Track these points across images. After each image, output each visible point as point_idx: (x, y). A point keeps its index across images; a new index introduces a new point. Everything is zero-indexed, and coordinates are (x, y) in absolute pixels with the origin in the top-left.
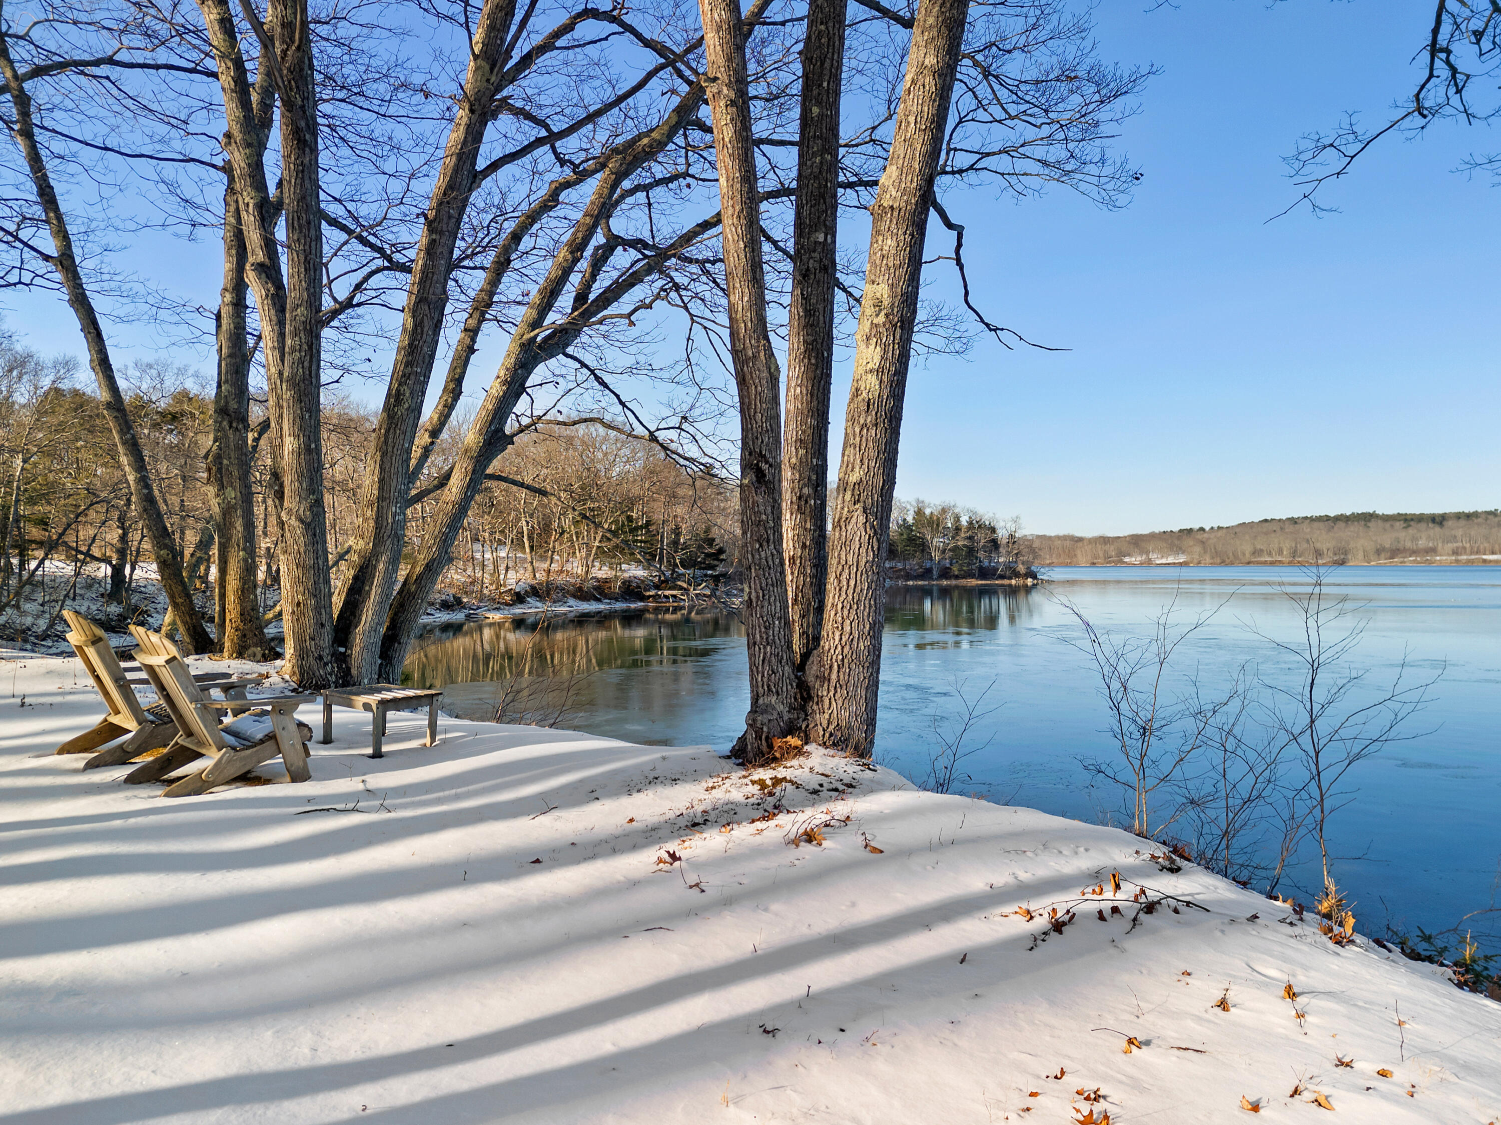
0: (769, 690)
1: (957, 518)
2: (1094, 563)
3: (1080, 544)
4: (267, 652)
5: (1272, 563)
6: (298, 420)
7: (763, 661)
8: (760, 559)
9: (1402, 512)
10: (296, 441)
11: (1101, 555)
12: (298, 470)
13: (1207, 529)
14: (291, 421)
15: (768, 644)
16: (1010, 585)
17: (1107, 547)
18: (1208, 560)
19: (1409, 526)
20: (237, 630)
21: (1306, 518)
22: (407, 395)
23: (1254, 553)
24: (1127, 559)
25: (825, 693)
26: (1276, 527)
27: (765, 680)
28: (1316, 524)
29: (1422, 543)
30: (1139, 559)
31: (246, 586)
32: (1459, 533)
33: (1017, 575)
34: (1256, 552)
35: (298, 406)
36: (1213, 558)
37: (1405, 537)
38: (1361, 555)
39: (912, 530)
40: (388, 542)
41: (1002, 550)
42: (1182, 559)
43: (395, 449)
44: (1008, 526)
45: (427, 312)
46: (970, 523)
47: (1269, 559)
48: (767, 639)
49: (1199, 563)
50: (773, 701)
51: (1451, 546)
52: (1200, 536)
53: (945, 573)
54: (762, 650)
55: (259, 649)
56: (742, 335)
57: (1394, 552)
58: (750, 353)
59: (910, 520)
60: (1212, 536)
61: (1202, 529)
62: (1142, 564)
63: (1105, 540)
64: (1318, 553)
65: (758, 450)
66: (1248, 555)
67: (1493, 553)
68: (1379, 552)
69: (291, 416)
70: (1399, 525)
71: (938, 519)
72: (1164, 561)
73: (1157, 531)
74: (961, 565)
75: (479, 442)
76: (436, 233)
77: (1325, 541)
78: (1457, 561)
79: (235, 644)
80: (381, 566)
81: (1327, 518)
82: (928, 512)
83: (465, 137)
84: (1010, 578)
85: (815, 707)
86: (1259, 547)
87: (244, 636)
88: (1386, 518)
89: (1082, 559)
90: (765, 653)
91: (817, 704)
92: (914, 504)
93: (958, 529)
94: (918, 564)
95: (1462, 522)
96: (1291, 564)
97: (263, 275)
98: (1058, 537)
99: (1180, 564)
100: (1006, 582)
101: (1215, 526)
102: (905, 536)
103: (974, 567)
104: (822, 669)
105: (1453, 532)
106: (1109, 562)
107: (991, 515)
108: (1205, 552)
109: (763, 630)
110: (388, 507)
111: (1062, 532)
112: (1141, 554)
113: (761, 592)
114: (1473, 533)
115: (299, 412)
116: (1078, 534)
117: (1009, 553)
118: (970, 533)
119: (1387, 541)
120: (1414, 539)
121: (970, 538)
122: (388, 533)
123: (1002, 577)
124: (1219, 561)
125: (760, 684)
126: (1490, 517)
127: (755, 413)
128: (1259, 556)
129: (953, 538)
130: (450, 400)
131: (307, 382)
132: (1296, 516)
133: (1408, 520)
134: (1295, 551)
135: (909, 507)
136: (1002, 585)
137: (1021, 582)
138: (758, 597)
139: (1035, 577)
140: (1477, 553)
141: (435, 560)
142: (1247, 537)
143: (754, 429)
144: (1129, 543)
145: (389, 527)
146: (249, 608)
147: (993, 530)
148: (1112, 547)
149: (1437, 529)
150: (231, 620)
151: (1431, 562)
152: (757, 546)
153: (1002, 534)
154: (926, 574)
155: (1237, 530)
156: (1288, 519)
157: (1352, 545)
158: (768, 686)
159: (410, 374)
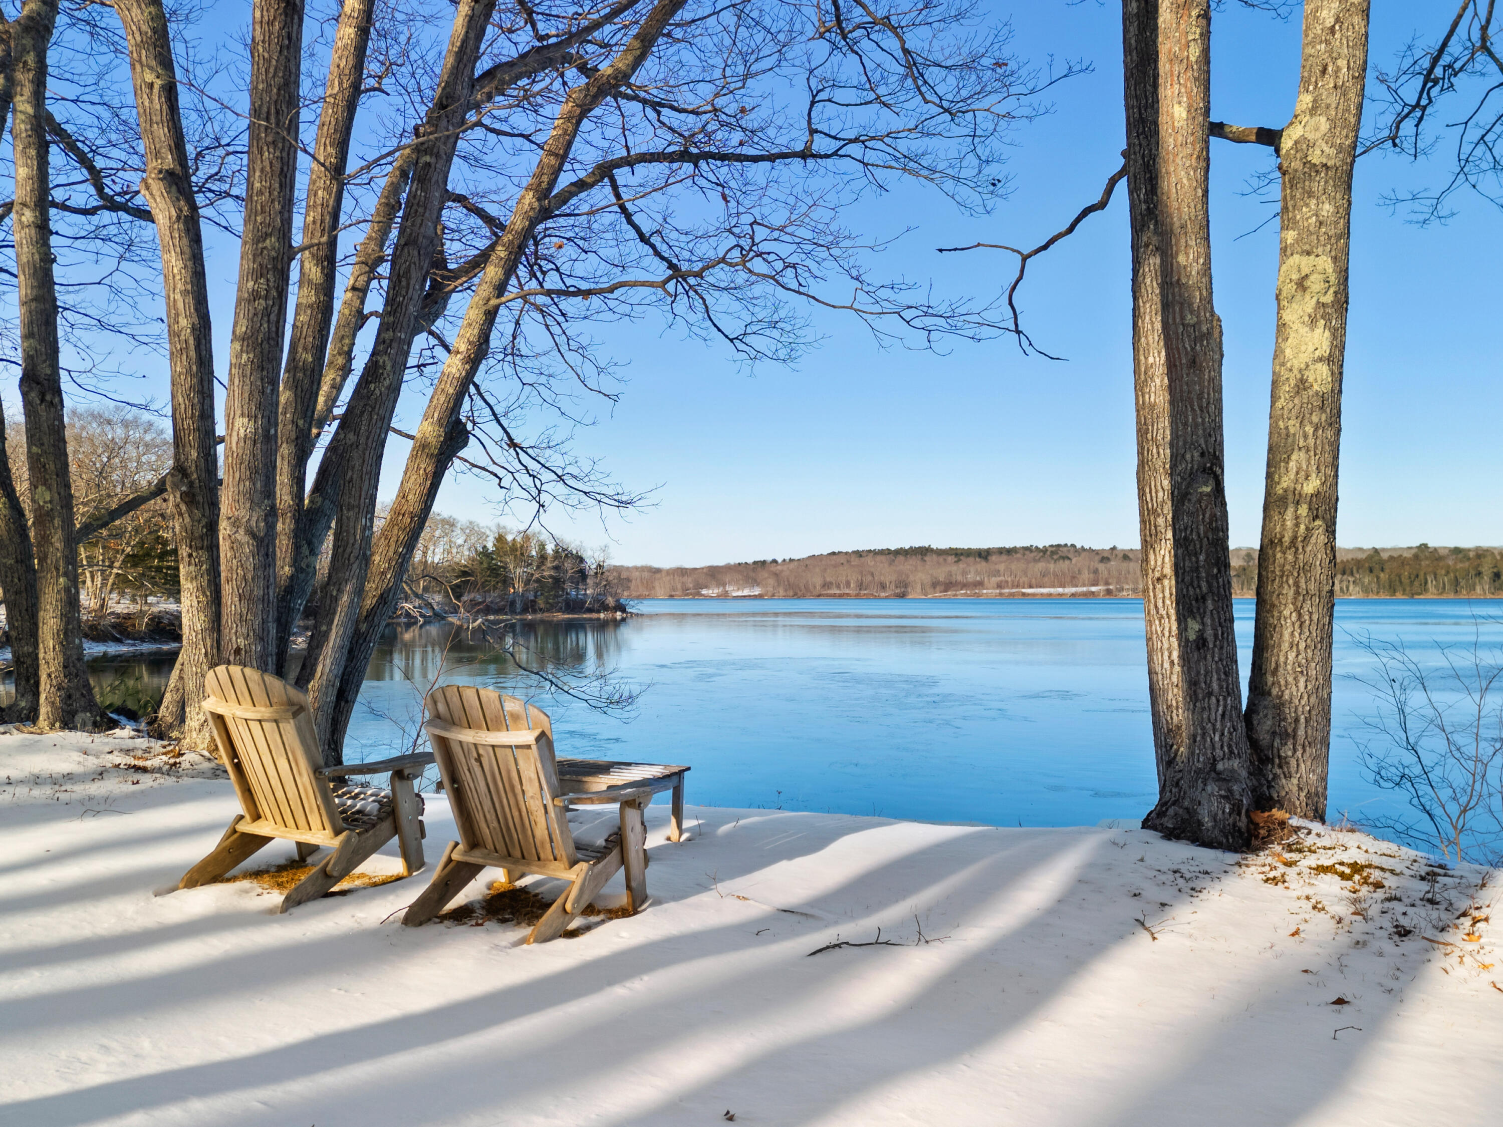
0: (1231, 752)
1: (542, 546)
2: (672, 596)
3: (658, 576)
4: (98, 718)
5: (841, 596)
6: (256, 395)
7: (1223, 715)
8: (1219, 587)
9: (954, 546)
10: (252, 423)
11: (679, 586)
12: (252, 464)
13: (780, 561)
14: (246, 395)
15: (1229, 694)
16: (599, 619)
17: (685, 579)
18: (782, 593)
19: (959, 560)
20: (59, 689)
21: (870, 551)
22: (388, 368)
23: (824, 586)
24: (704, 592)
25: (1290, 753)
26: (842, 559)
27: (1226, 739)
28: (879, 558)
29: (971, 577)
30: (716, 591)
31: (70, 627)
32: (1002, 567)
33: (605, 607)
34: (826, 585)
35: (257, 375)
36: (786, 590)
37: (956, 570)
38: (919, 589)
39: (493, 559)
40: (355, 566)
41: (590, 581)
42: (757, 591)
43: (370, 441)
44: (596, 555)
45: (416, 259)
46: (556, 552)
47: (838, 592)
48: (1227, 688)
49: (773, 595)
50: (1235, 765)
51: (995, 580)
52: (773, 568)
53: (530, 606)
54: (1221, 703)
55: (88, 714)
56: (1195, 305)
57: (948, 585)
58: (1204, 329)
59: (490, 546)
60: (785, 568)
61: (775, 561)
62: (718, 597)
63: (682, 572)
64: (883, 587)
65: (1211, 450)
66: (818, 587)
67: (1031, 587)
68: (934, 585)
69: (247, 388)
70: (951, 559)
71: (522, 546)
72: (740, 593)
73: (732, 563)
74: (547, 598)
75: (440, 436)
76: (431, 155)
77: (887, 573)
78: (1001, 594)
79: (57, 709)
80: (345, 598)
81: (887, 552)
82: (510, 538)
83: (467, 32)
84: (599, 612)
85: (1279, 771)
86: (828, 580)
87: (69, 697)
88: (940, 552)
89: (660, 592)
90: (1225, 706)
91: (1280, 767)
92: (494, 529)
93: (543, 557)
94: (499, 596)
95: (1004, 557)
96: (858, 596)
97: (174, 188)
98: (636, 568)
99: (755, 597)
100: (594, 616)
101: (787, 558)
102: (485, 565)
103: (560, 599)
104: (1283, 724)
105: (997, 567)
106: (687, 595)
107: (578, 543)
108: (779, 585)
109: (1223, 676)
110: (357, 518)
111: (640, 563)
112: (718, 586)
113: (1219, 629)
114: (1013, 567)
115: (259, 383)
116: (656, 564)
117: (597, 585)
118: (556, 563)
119: (941, 574)
120: (964, 573)
121: (556, 568)
122: (355, 552)
123: (590, 610)
124: (791, 593)
125: (1218, 745)
126: (1027, 552)
127: (1208, 403)
128: (829, 588)
129: (538, 567)
130: (338, 379)
131: (272, 342)
132: (861, 549)
133: (958, 554)
134: (861, 584)
135: (488, 532)
136: (591, 619)
137: (609, 615)
138: (1216, 636)
139: (623, 610)
140: (1018, 586)
141: (390, 589)
142: (817, 570)
143: (1207, 424)
144: (706, 574)
145: (357, 546)
146: (75, 657)
147: (581, 560)
148: (690, 580)
149: (984, 564)
150: (49, 675)
151: (979, 595)
152: (1215, 571)
153: (591, 563)
154: (511, 607)
155: (808, 562)
156: (854, 552)
157: (911, 578)
158: (1230, 746)
159: (392, 341)
